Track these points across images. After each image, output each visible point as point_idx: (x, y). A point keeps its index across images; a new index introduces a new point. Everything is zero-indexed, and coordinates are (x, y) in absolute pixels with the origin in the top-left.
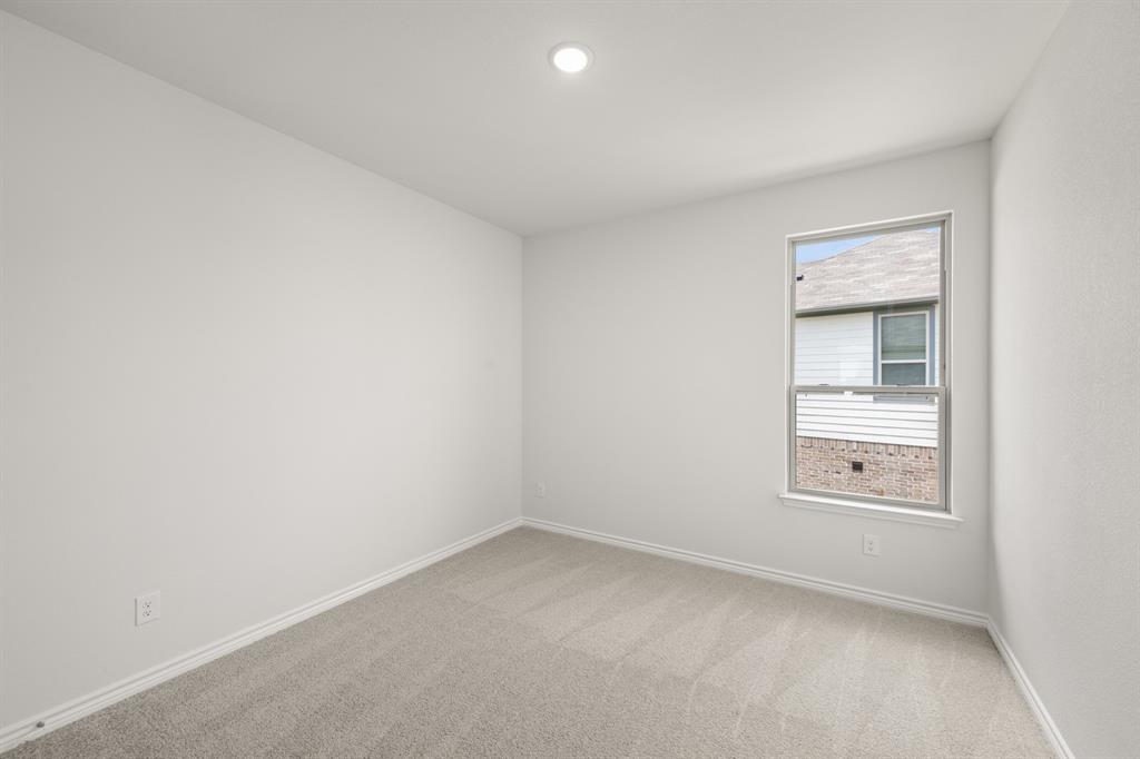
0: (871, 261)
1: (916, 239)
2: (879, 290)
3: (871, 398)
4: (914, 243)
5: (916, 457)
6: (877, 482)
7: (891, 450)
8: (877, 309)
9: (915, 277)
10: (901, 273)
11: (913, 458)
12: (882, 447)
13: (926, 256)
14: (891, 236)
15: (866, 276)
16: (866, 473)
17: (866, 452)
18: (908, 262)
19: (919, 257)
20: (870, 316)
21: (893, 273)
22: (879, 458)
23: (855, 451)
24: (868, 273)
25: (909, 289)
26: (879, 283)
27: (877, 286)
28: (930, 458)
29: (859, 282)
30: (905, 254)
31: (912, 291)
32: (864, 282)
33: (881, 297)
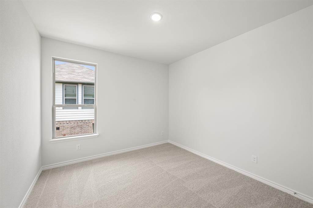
0: (65, 69)
1: (77, 66)
2: (64, 77)
3: (61, 108)
4: (77, 67)
5: (74, 123)
6: (64, 132)
7: (67, 122)
8: (63, 83)
9: (74, 76)
10: (71, 74)
11: (73, 123)
12: (65, 122)
13: (78, 71)
14: (72, 64)
15: (62, 73)
16: (60, 130)
17: (61, 124)
18: (74, 72)
19: (77, 71)
20: (61, 85)
21: (69, 74)
22: (64, 125)
23: (57, 124)
24: (63, 72)
25: (72, 79)
26: (65, 75)
27: (64, 76)
28: (77, 123)
29: (59, 74)
30: (74, 69)
31: (73, 79)
32: (60, 74)
33: (64, 79)
